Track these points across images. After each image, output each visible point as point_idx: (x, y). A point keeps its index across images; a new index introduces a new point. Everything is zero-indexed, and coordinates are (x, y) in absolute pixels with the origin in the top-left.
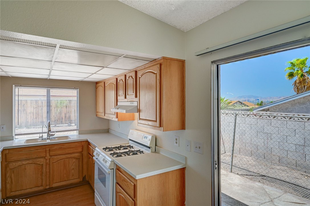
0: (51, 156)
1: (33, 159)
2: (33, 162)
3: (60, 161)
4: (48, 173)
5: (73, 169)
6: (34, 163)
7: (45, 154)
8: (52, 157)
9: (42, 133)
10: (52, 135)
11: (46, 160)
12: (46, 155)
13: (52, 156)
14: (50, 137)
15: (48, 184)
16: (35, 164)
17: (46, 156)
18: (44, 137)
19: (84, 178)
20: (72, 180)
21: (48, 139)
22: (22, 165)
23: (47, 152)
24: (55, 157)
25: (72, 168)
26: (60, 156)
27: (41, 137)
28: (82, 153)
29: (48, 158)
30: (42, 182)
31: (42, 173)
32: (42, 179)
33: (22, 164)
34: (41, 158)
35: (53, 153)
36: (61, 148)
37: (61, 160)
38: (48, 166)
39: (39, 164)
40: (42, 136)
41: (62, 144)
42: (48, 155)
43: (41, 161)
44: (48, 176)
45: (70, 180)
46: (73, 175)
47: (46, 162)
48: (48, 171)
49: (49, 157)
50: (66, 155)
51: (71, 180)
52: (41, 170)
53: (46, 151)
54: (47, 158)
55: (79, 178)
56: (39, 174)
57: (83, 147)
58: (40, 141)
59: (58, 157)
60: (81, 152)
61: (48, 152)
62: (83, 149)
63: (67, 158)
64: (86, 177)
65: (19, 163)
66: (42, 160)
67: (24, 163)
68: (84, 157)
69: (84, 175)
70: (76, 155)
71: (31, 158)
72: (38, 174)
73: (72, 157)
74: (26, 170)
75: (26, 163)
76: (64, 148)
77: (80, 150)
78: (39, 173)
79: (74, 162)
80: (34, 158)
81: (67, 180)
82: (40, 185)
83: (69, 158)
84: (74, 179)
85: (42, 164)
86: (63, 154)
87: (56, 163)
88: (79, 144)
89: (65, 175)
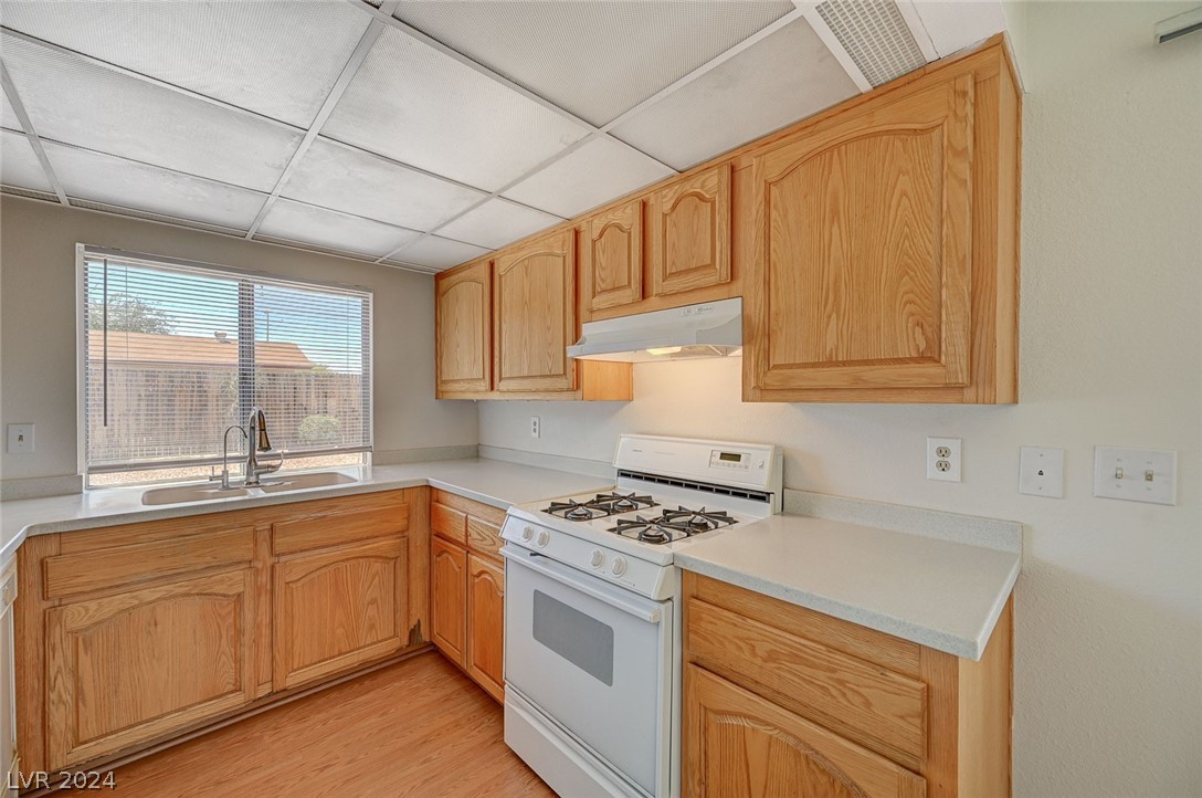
0: (278, 555)
1: (196, 571)
2: (196, 586)
3: (318, 573)
4: (265, 631)
5: (373, 601)
6: (197, 594)
7: (252, 546)
8: (283, 559)
9: (225, 460)
10: (269, 466)
11: (257, 572)
12: (255, 552)
13: (283, 554)
14: (261, 477)
15: (265, 675)
16: (206, 594)
17: (256, 557)
18: (231, 479)
19: (414, 633)
20: (369, 645)
21: (250, 483)
22: (133, 608)
23: (260, 540)
24: (298, 558)
25: (368, 598)
26: (317, 552)
27: (217, 477)
28: (406, 534)
29: (264, 563)
30: (239, 671)
31: (239, 632)
32: (238, 660)
33: (136, 602)
34: (228, 569)
35: (290, 539)
36: (320, 518)
37: (323, 571)
38: (265, 599)
39: (225, 596)
40: (225, 472)
41: (326, 503)
42: (264, 550)
43: (230, 579)
44: (265, 641)
45: (358, 649)
46: (372, 627)
47: (256, 582)
48: (266, 620)
49: (270, 561)
50: (341, 547)
51: (364, 647)
52: (232, 620)
53: (255, 532)
54: (260, 565)
55: (395, 636)
56: (224, 639)
57: (409, 509)
58: (214, 496)
59: (308, 559)
60: (403, 533)
61: (265, 540)
62: (408, 518)
63: (347, 559)
64: (422, 628)
65: (122, 600)
66: (237, 574)
67: (148, 595)
68: (412, 549)
69: (413, 622)
70: (384, 544)
71: (183, 570)
72: (221, 637)
73: (368, 553)
74: (159, 627)
75: (159, 595)
76: (337, 518)
77: (400, 523)
78: (224, 633)
79: (377, 573)
80: (199, 567)
81: (348, 649)
82: (231, 687)
83: (357, 558)
84: (375, 643)
85: (239, 595)
86: (333, 545)
87: (299, 584)
88: (393, 498)
89: (340, 631)
